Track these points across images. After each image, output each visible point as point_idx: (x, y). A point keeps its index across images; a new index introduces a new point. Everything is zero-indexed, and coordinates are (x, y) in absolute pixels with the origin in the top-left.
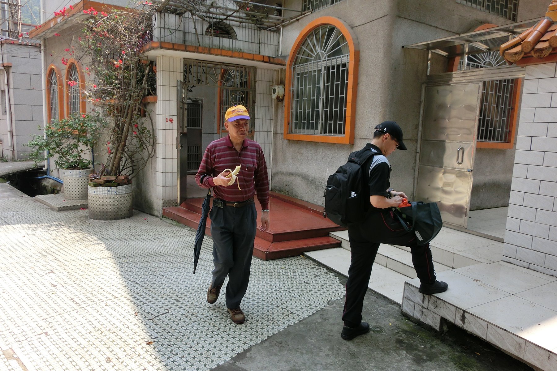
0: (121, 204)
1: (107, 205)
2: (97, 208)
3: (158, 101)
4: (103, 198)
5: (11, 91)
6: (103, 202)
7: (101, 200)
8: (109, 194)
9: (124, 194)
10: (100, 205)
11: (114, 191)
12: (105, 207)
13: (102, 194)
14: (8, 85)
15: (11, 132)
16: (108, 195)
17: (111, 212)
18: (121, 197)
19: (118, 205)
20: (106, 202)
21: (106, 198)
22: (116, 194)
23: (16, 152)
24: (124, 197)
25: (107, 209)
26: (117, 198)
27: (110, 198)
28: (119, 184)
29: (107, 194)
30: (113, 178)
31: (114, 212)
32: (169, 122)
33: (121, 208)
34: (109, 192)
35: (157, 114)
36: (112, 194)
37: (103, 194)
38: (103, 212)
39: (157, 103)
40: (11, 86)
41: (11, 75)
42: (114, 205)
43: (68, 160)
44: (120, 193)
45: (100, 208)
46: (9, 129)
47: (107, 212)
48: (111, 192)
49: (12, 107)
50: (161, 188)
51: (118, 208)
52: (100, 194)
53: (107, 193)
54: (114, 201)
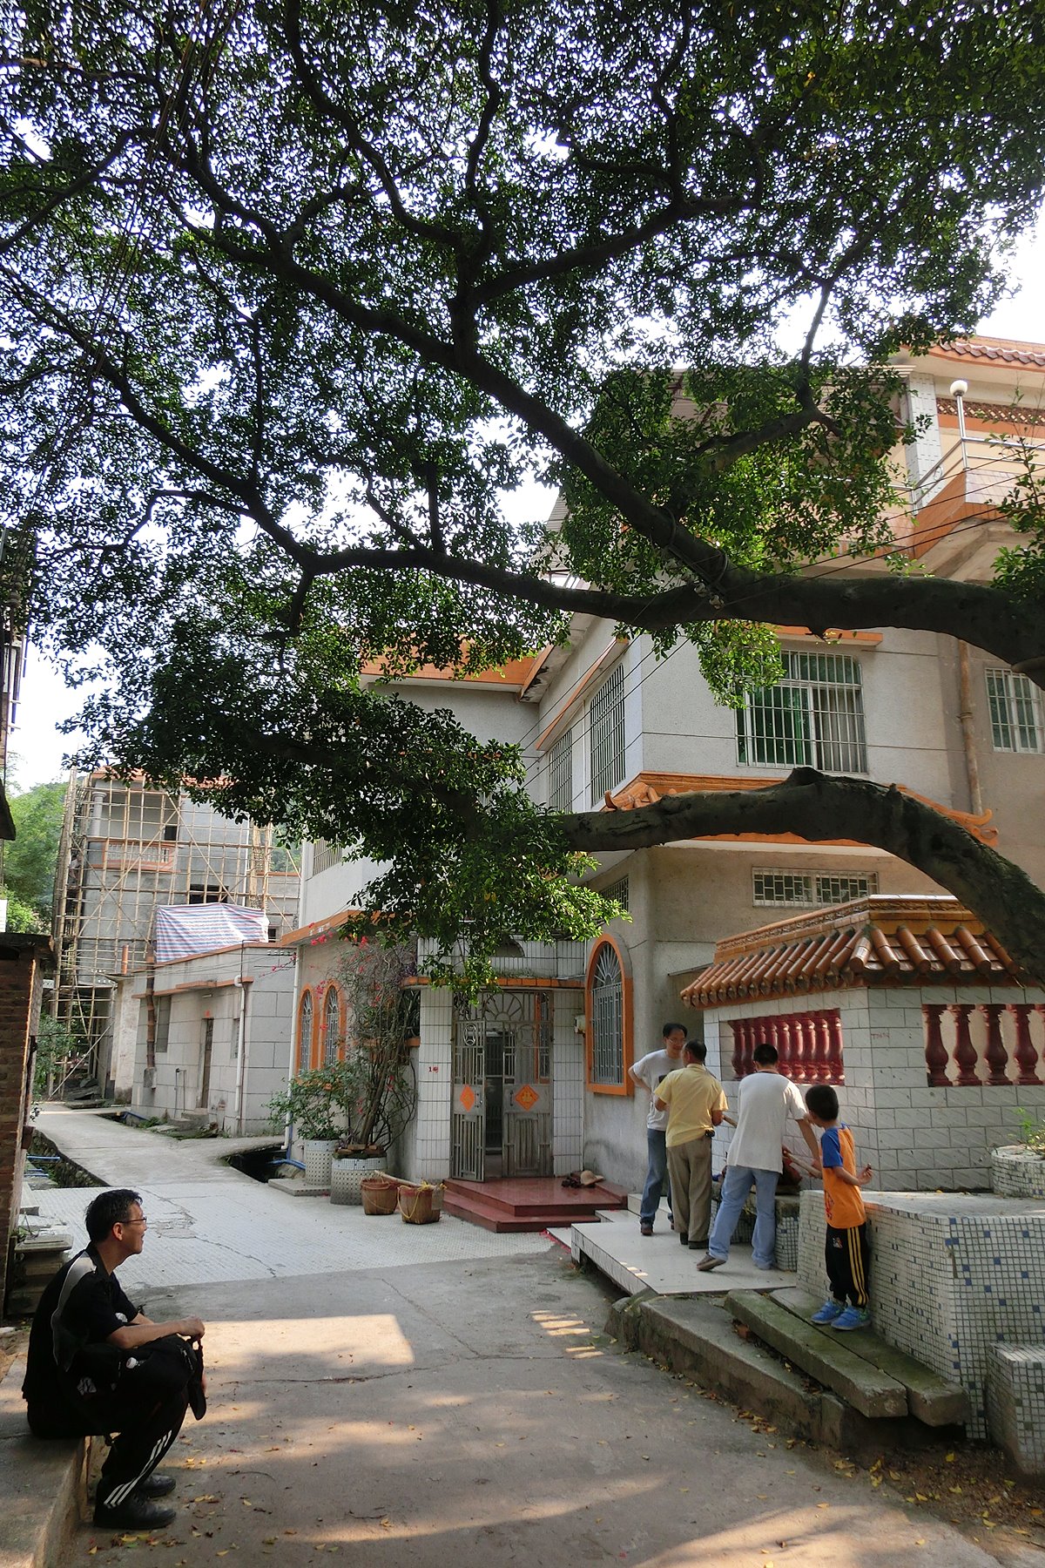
1: (352, 1184)
2: (341, 1188)
3: (421, 1044)
4: (348, 1174)
5: (248, 1020)
6: (348, 1180)
7: (346, 1176)
8: (356, 1169)
9: (375, 1170)
10: (344, 1184)
11: (362, 1165)
12: (350, 1187)
14: (245, 1010)
15: (241, 1087)
17: (356, 1194)
18: (370, 1174)
20: (352, 1180)
21: (352, 1174)
22: (364, 1169)
23: (243, 1122)
25: (352, 1189)
26: (366, 1174)
27: (357, 1174)
28: (369, 1157)
29: (353, 1169)
30: (362, 1147)
32: (433, 1072)
34: (356, 1167)
35: (420, 1060)
36: (360, 1169)
37: (349, 1169)
38: (347, 1193)
39: (420, 1047)
40: (249, 1013)
41: (250, 996)
43: (314, 1127)
44: (370, 1169)
45: (345, 1188)
46: (238, 1083)
47: (351, 1194)
48: (358, 1167)
49: (247, 1045)
50: (424, 1161)
52: (345, 1169)
53: (353, 1167)
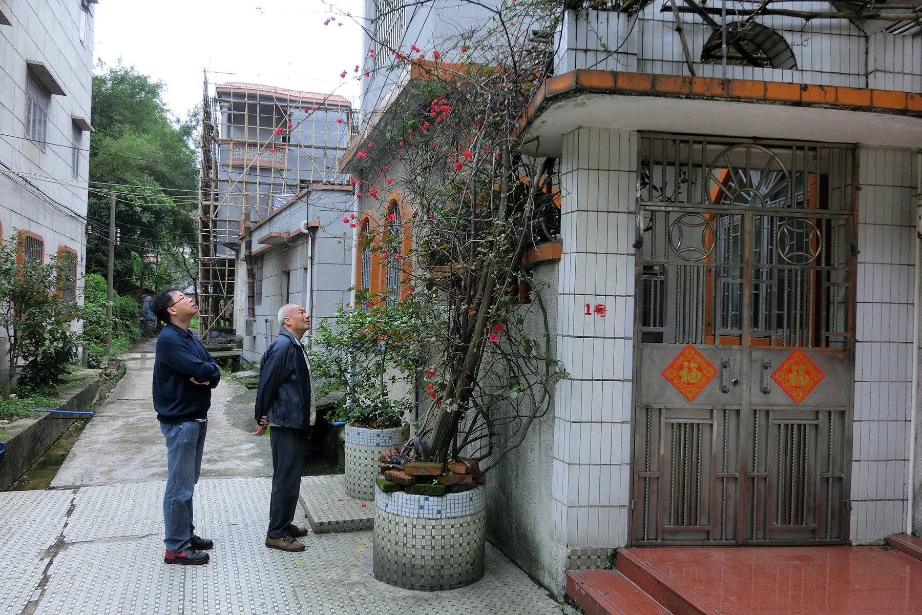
0: (452, 546)
1: (414, 546)
2: (389, 551)
3: (563, 256)
4: (405, 525)
5: (315, 267)
6: (405, 535)
7: (401, 529)
8: (421, 516)
9: (462, 517)
10: (397, 543)
11: (435, 508)
13: (404, 514)
14: (312, 258)
16: (419, 517)
17: (423, 567)
18: (453, 526)
19: (443, 547)
20: (414, 537)
21: (414, 527)
22: (439, 516)
24: (461, 525)
25: (414, 556)
26: (443, 527)
27: (424, 527)
28: (449, 489)
29: (416, 516)
30: (434, 470)
31: (432, 567)
32: (595, 316)
33: (452, 556)
34: (421, 511)
35: (560, 291)
36: (430, 516)
37: (408, 515)
38: (404, 565)
39: (561, 263)
40: (316, 261)
41: (317, 241)
42: (433, 548)
44: (452, 515)
45: (396, 553)
47: (413, 566)
48: (426, 511)
49: (315, 294)
50: (565, 509)
51: (443, 557)
52: (399, 513)
53: (416, 512)
54: (433, 538)
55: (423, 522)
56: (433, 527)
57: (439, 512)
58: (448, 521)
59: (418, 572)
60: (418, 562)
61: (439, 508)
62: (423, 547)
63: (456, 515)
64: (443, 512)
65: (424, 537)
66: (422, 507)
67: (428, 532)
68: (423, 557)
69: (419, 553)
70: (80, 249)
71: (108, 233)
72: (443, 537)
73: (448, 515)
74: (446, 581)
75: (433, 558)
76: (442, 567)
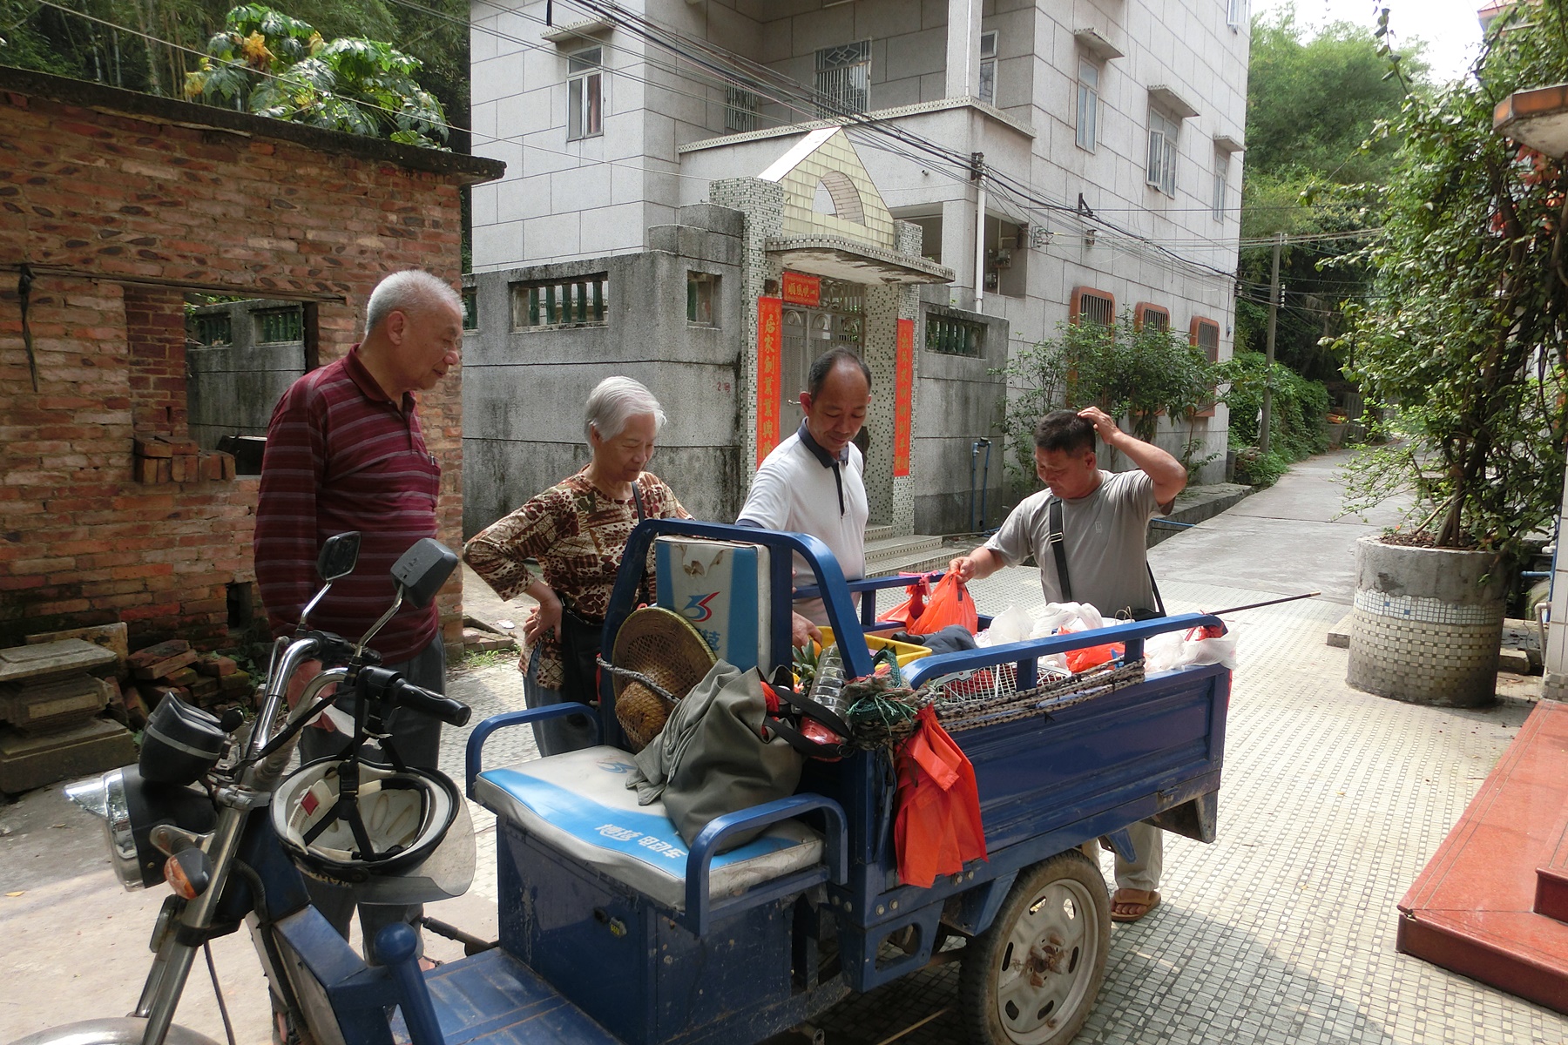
0: (1422, 655)
7: (1366, 626)
8: (1387, 613)
9: (1439, 624)
11: (1404, 607)
12: (1371, 651)
16: (1384, 615)
17: (1384, 670)
18: (1425, 632)
19: (1409, 653)
27: (1388, 626)
44: (1426, 619)
45: (1360, 652)
51: (1408, 663)
53: (1382, 609)
54: (1398, 640)
55: (1387, 620)
56: (1399, 628)
57: (1407, 612)
58: (1417, 625)
59: (1379, 674)
60: (1379, 664)
61: (1408, 608)
62: (1386, 648)
63: (1430, 620)
64: (1413, 613)
65: (1387, 637)
66: (1387, 604)
67: (1393, 633)
68: (1385, 659)
69: (1381, 653)
70: (1225, 319)
71: (1268, 294)
72: (1410, 641)
73: (1419, 618)
74: (1411, 692)
75: (1396, 661)
76: (1407, 674)
